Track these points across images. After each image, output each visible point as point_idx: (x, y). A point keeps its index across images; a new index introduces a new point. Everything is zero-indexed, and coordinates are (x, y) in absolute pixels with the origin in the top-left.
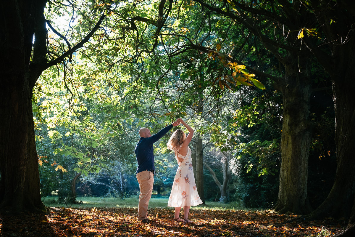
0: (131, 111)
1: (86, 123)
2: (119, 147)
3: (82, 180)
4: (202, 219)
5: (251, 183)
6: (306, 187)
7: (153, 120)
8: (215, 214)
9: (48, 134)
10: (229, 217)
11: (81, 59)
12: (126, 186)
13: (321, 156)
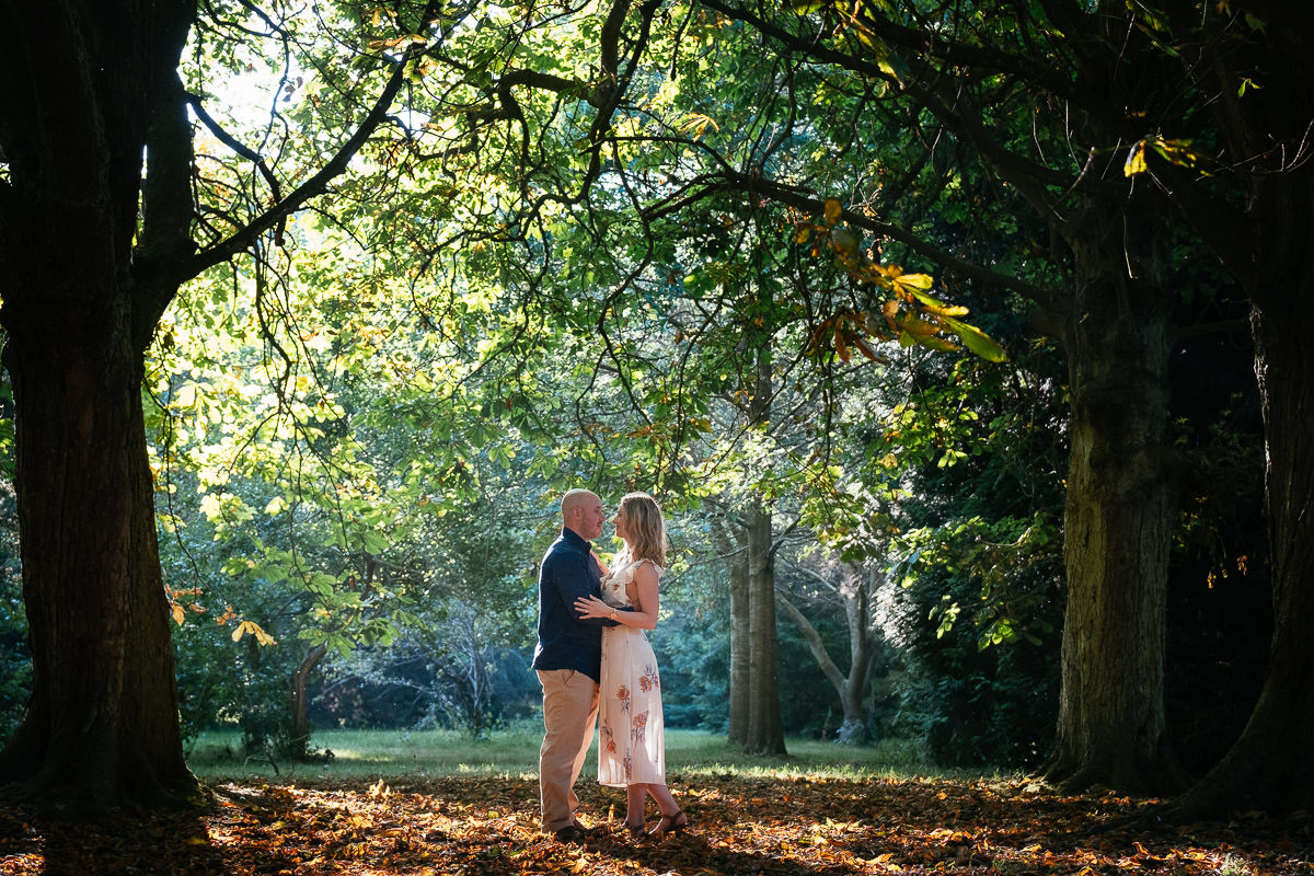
0: (506, 415)
1: (343, 463)
2: (462, 548)
3: (330, 671)
4: (777, 822)
5: (956, 674)
6: (1162, 692)
7: (590, 449)
8: (824, 799)
9: (200, 506)
10: (877, 812)
11: (320, 228)
12: (491, 689)
13: (1213, 573)
